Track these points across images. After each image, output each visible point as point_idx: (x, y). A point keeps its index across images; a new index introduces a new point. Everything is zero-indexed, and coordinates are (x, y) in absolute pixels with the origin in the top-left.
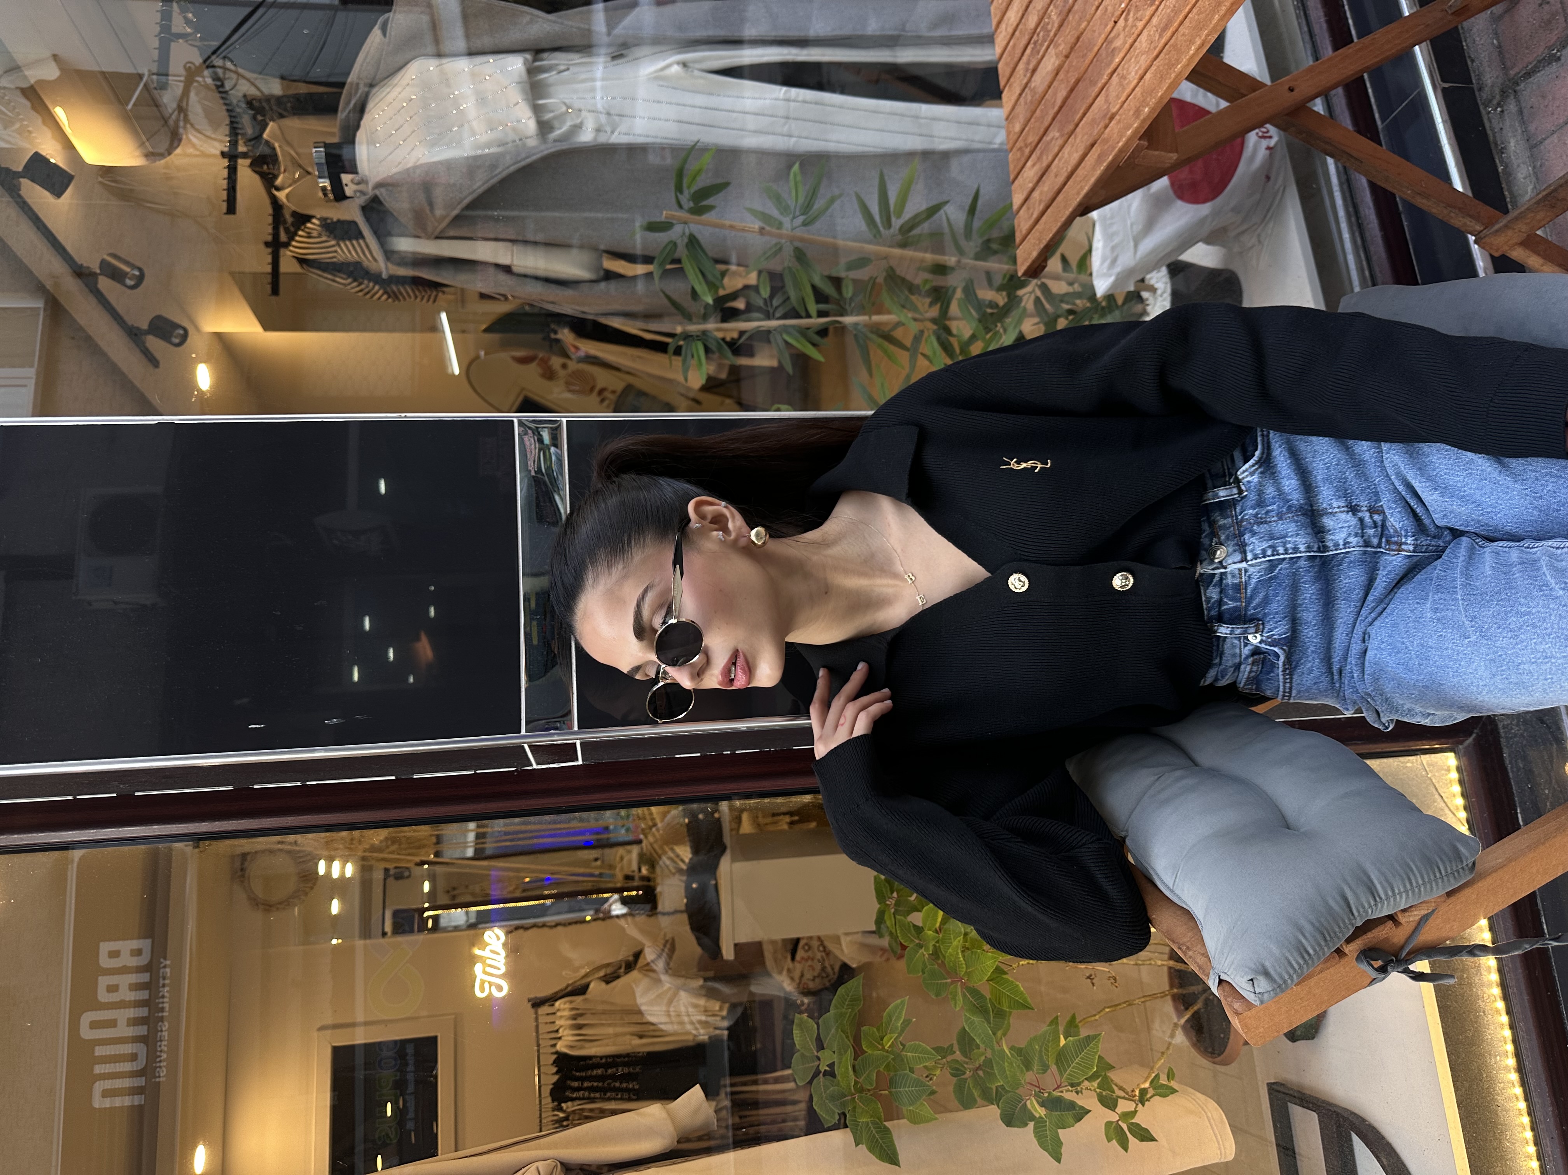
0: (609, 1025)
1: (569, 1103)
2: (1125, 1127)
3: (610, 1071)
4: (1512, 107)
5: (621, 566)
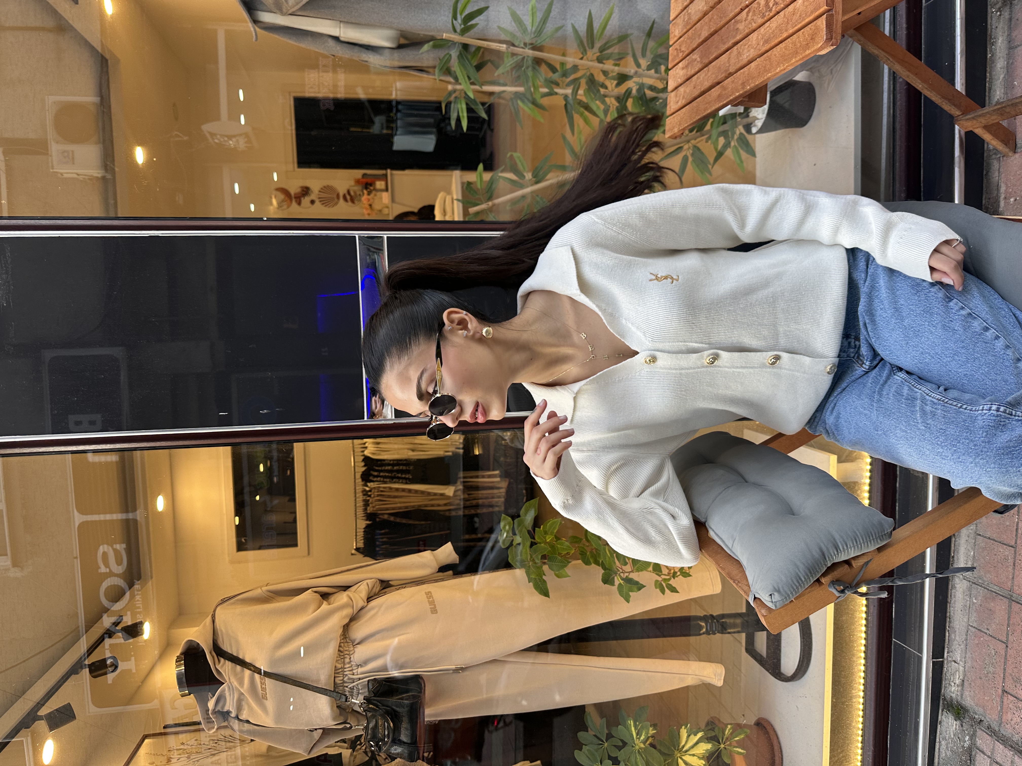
0: (395, 443)
1: (372, 484)
2: (664, 585)
3: (395, 468)
4: (1006, 14)
5: (406, 358)
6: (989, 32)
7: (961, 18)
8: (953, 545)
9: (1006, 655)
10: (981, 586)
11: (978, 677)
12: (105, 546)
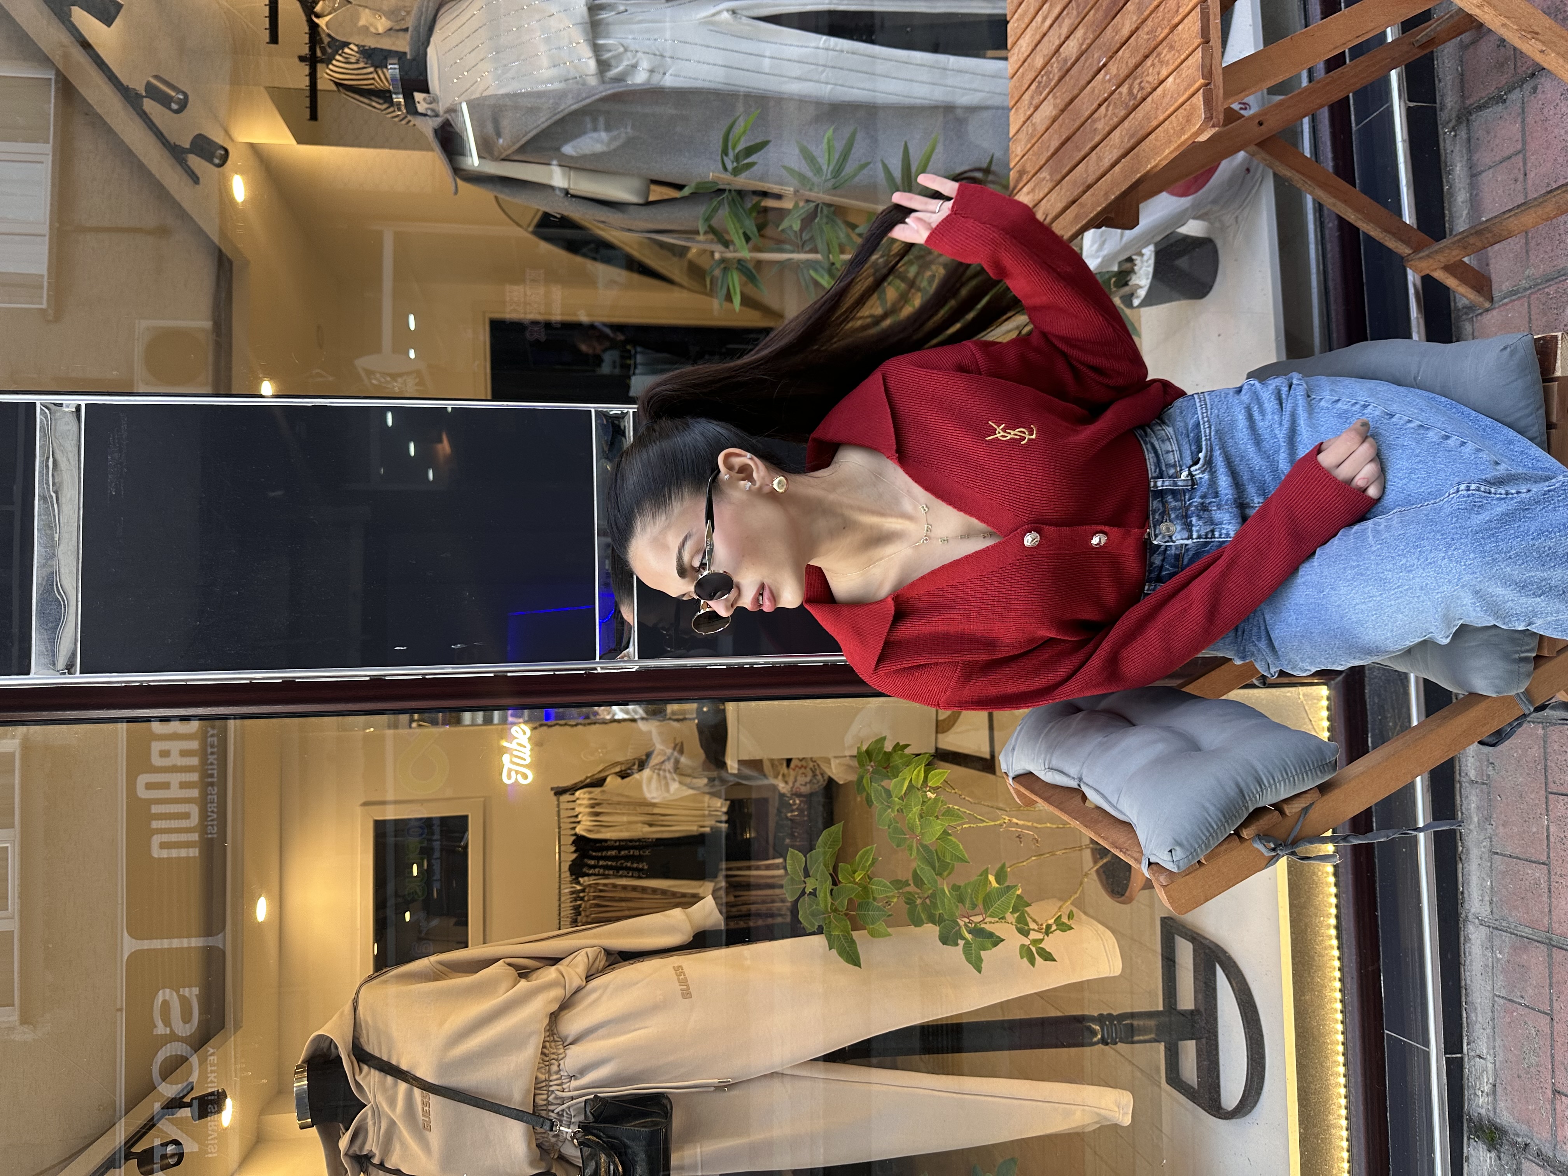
0: (623, 814)
1: (586, 878)
2: (1034, 949)
3: (622, 853)
4: (1463, 134)
5: (663, 518)
6: (1443, 158)
7: (1404, 141)
8: (1460, 875)
9: (1552, 1033)
10: (1506, 931)
11: (1516, 1076)
12: (167, 991)
